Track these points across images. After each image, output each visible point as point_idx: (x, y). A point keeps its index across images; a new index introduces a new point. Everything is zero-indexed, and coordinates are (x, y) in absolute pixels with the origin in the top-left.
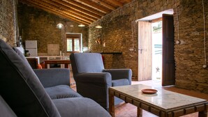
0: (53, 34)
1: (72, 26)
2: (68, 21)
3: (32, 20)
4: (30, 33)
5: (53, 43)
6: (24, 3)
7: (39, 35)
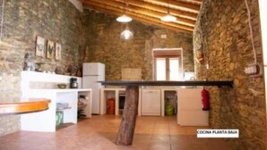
0: (133, 51)
1: (164, 36)
2: (158, 29)
3: (101, 33)
4: (97, 52)
5: (130, 67)
6: (91, 10)
7: (109, 55)
